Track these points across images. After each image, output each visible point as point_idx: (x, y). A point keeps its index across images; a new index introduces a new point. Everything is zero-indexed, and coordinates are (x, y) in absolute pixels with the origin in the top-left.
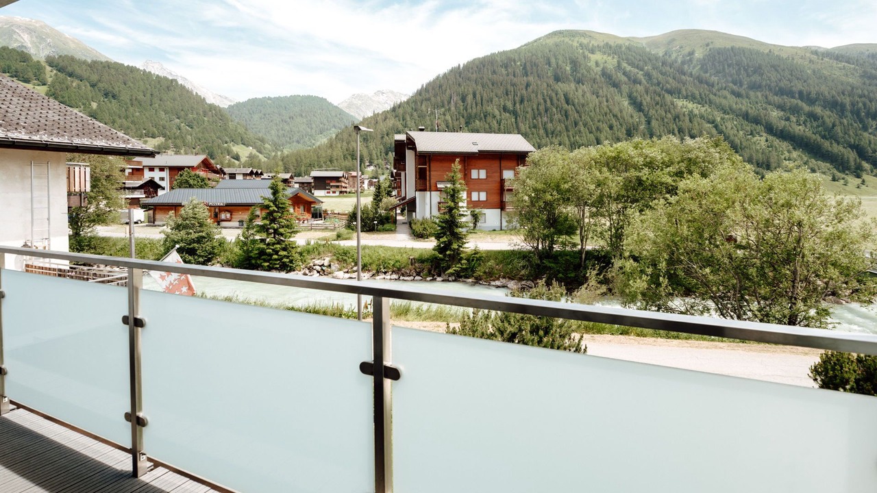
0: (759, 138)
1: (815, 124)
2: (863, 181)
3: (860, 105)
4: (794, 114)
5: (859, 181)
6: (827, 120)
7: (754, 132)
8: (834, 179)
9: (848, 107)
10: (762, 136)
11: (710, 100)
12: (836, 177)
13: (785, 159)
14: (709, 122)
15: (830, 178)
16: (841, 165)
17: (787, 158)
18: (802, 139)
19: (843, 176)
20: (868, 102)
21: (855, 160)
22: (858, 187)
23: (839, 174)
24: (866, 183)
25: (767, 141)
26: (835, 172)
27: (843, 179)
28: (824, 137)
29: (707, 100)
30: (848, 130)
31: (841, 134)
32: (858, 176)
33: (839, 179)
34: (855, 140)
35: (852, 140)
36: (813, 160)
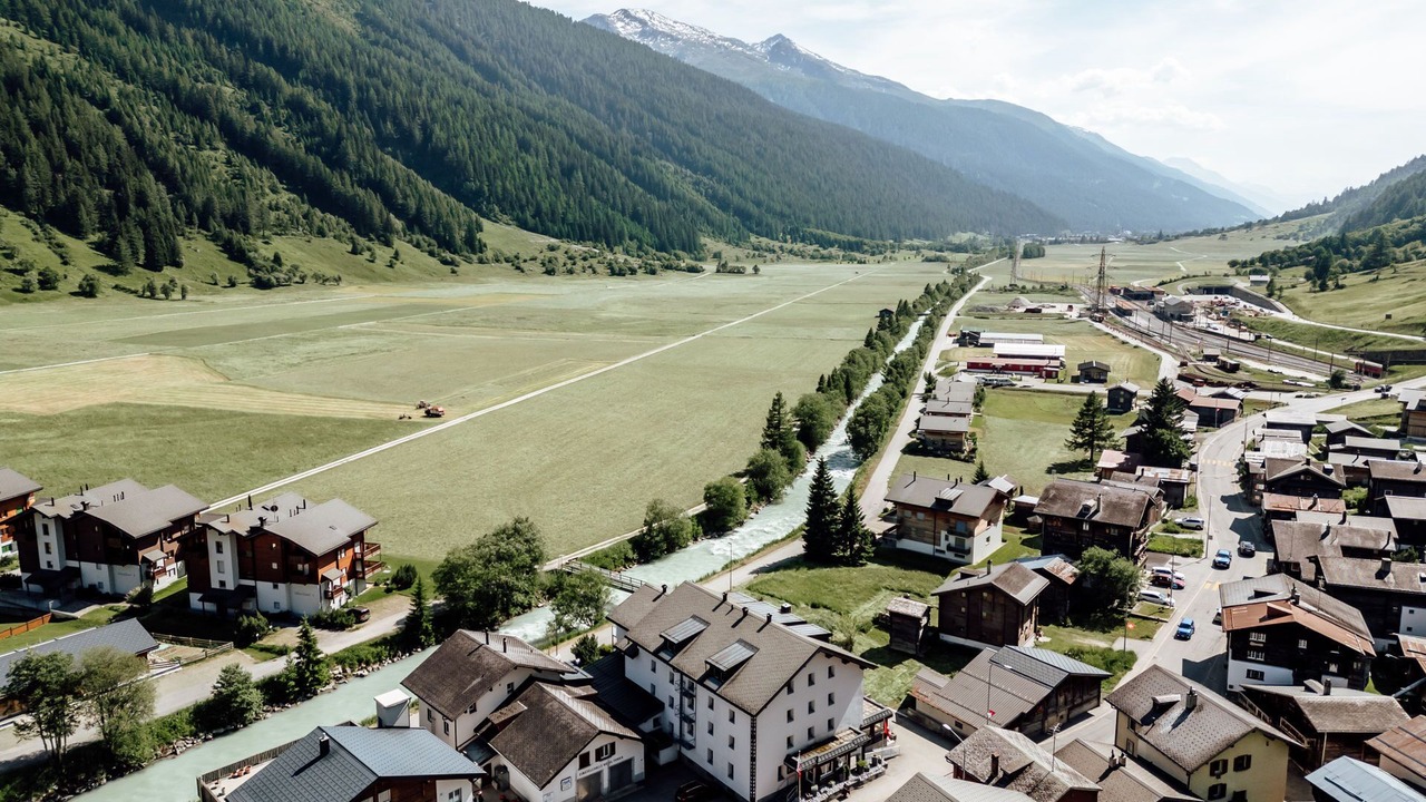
0: (212, 153)
1: (307, 127)
2: (397, 253)
3: (372, 91)
4: (265, 99)
5: (389, 253)
6: (326, 120)
7: (202, 140)
8: (355, 252)
9: (354, 94)
10: (216, 149)
11: (81, 36)
12: (359, 248)
13: (271, 208)
14: (93, 100)
15: (350, 248)
16: (361, 223)
17: (274, 203)
18: (293, 164)
19: (368, 243)
20: (382, 88)
21: (381, 214)
22: (391, 266)
23: (362, 241)
24: (402, 256)
25: (229, 162)
26: (355, 236)
27: (369, 249)
28: (327, 161)
29: (75, 35)
30: (363, 149)
31: (353, 157)
32: (388, 244)
33: (362, 250)
34: (375, 170)
35: (370, 169)
36: (319, 213)
